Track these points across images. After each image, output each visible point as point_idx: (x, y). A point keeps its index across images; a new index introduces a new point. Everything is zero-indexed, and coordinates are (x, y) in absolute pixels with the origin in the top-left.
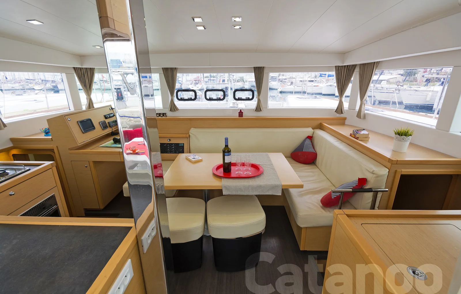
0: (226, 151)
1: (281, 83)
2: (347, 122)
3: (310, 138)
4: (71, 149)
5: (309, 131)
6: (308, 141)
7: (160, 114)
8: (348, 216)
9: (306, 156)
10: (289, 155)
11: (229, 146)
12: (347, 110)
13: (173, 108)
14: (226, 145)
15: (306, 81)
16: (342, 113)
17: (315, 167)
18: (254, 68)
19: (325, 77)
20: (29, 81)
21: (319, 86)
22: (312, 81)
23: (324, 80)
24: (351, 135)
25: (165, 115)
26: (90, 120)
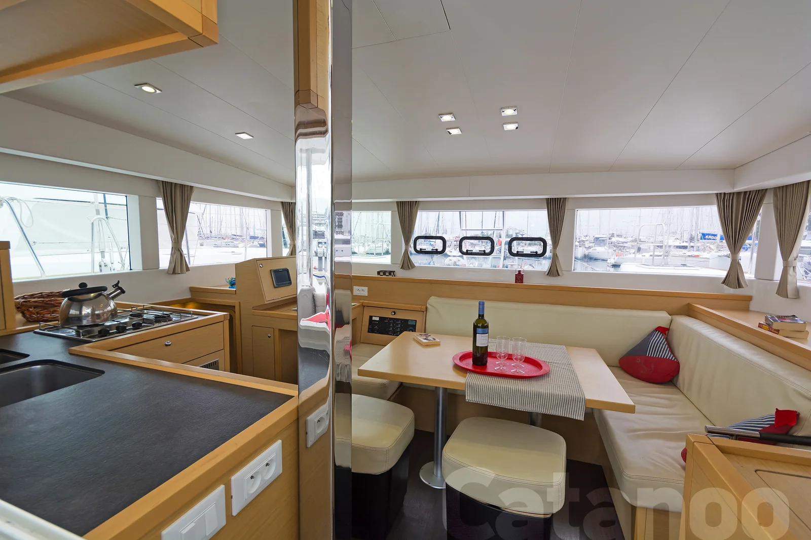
0: (480, 326)
1: (615, 248)
2: (753, 306)
3: (663, 330)
4: (255, 308)
5: (661, 318)
6: (658, 337)
7: (384, 272)
8: (723, 450)
9: (653, 366)
10: (616, 362)
11: (486, 318)
12: (751, 281)
13: (407, 264)
14: (481, 314)
15: (670, 246)
16: (740, 285)
17: (675, 390)
18: (547, 199)
19: (714, 239)
20: (235, 237)
21: (701, 257)
22: (685, 247)
23: (712, 246)
24: (760, 326)
25: (392, 273)
26: (287, 270)
